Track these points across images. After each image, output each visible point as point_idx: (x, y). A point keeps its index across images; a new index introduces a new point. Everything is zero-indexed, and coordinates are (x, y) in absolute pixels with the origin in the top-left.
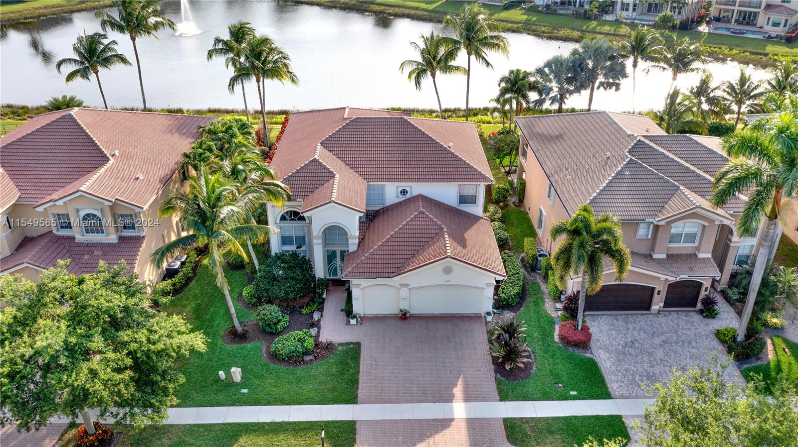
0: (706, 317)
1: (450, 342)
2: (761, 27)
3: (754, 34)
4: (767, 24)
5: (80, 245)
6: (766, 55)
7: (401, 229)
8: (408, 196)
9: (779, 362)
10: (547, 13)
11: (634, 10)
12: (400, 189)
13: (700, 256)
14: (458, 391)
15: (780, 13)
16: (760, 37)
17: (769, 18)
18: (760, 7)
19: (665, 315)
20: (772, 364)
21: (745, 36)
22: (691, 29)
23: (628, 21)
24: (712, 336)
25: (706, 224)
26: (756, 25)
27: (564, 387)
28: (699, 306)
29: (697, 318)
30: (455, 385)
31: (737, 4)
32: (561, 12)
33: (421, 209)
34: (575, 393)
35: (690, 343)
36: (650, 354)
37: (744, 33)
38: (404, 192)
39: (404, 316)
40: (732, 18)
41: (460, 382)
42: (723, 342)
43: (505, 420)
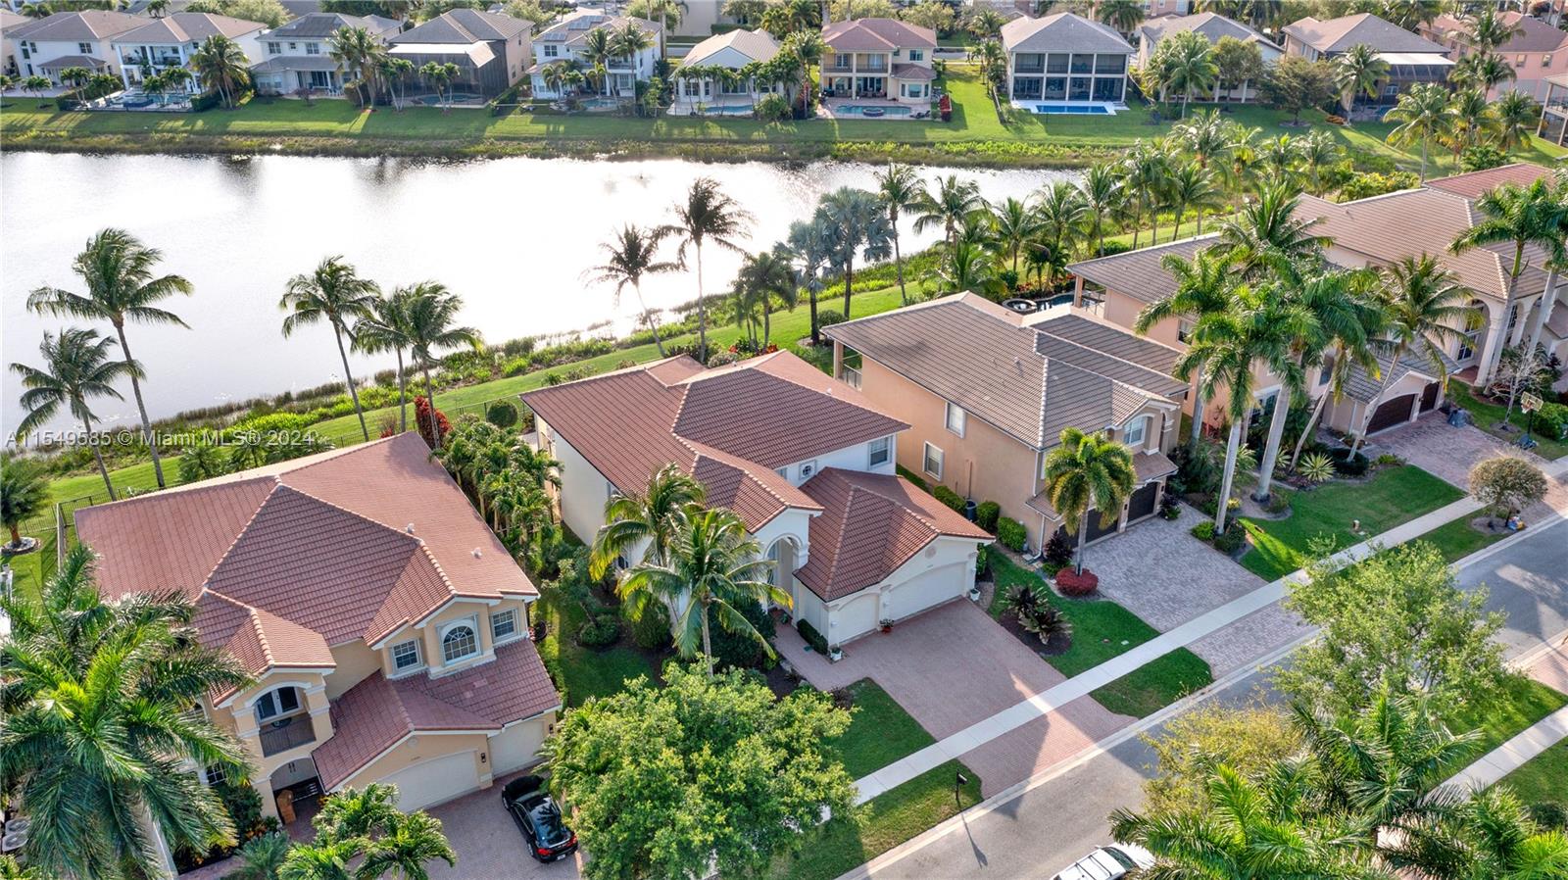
0: (1170, 519)
1: (960, 638)
2: (894, 99)
3: (897, 113)
4: (903, 95)
5: (443, 681)
6: (932, 145)
7: (848, 519)
8: (812, 473)
9: (1262, 543)
10: (571, 115)
11: (707, 93)
12: (803, 467)
13: (1150, 452)
14: (1020, 686)
15: (916, 77)
16: (906, 117)
17: (903, 86)
18: (886, 71)
19: (1134, 531)
20: (1258, 546)
21: (887, 117)
22: (810, 117)
23: (712, 114)
24: (1190, 538)
25: (1152, 415)
26: (886, 95)
27: (1111, 640)
28: (1158, 508)
29: (1162, 523)
30: (1013, 683)
31: (854, 70)
32: (591, 109)
33: (854, 486)
34: (1125, 643)
35: (1178, 552)
36: (1155, 578)
37: (881, 114)
38: (807, 470)
39: (887, 628)
40: (850, 87)
41: (1013, 677)
42: (1204, 540)
43: (1091, 694)
